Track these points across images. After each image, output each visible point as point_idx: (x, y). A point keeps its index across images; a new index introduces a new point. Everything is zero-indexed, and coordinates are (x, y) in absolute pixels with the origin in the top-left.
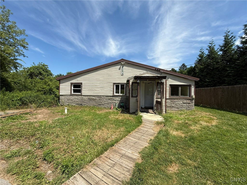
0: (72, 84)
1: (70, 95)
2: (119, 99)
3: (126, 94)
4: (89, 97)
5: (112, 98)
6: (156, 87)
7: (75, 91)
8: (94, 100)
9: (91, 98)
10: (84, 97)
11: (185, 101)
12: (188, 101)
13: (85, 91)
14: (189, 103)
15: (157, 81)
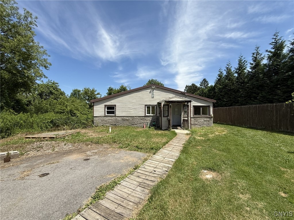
0: (105, 106)
1: (104, 116)
2: (150, 119)
3: (156, 115)
4: (122, 118)
5: (144, 118)
6: (183, 108)
7: (108, 112)
8: (127, 120)
9: (124, 119)
10: (118, 118)
11: (206, 119)
12: (208, 119)
13: (118, 113)
14: (209, 121)
15: (183, 103)
